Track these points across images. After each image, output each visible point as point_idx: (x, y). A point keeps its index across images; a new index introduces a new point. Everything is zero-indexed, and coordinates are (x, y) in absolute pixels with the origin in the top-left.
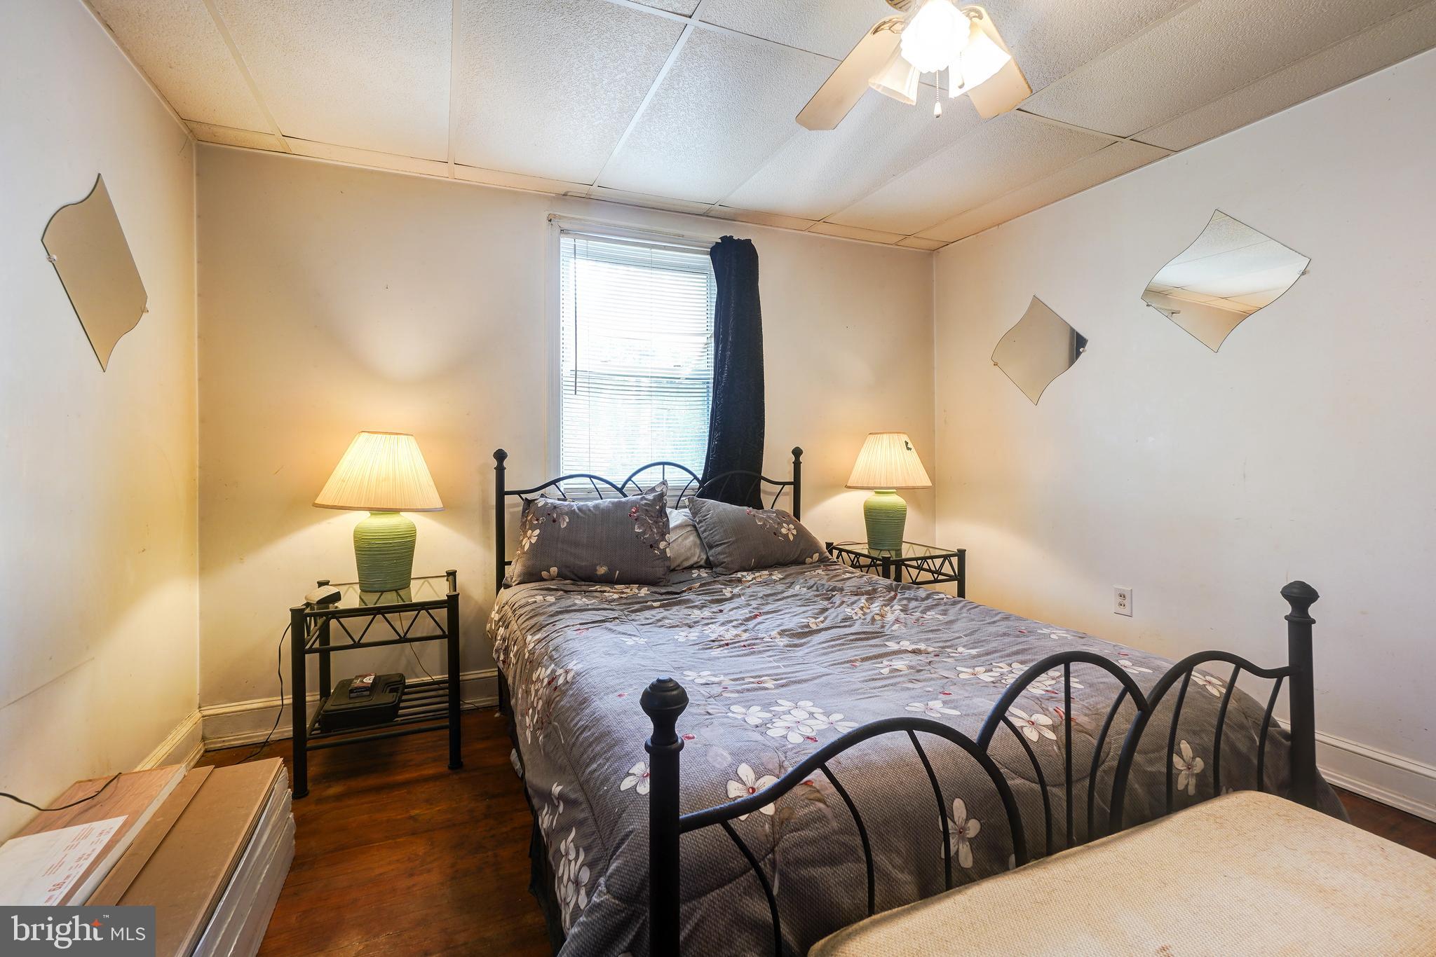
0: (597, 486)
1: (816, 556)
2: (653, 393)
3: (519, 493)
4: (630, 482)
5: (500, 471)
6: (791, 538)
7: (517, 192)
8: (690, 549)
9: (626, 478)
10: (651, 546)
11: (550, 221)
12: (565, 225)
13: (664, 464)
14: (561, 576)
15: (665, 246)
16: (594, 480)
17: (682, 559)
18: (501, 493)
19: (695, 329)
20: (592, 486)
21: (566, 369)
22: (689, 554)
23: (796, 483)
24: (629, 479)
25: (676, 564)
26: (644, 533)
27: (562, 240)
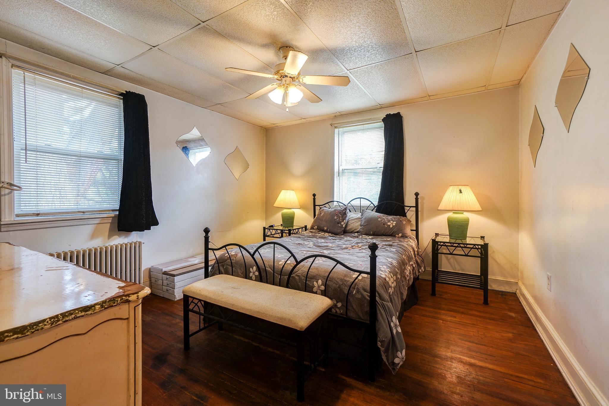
0: (340, 205)
1: (400, 235)
2: (363, 174)
3: (319, 206)
4: (349, 204)
5: (314, 199)
6: (391, 226)
7: (323, 119)
8: (357, 226)
9: (348, 202)
10: (338, 223)
11: (331, 125)
12: (336, 125)
13: (360, 198)
14: (317, 229)
15: (368, 123)
16: (339, 203)
17: (354, 229)
18: (315, 206)
19: (380, 150)
20: (338, 205)
21: (336, 169)
22: (356, 228)
23: (417, 207)
24: (349, 203)
25: (352, 231)
26: (337, 219)
27: (336, 130)
